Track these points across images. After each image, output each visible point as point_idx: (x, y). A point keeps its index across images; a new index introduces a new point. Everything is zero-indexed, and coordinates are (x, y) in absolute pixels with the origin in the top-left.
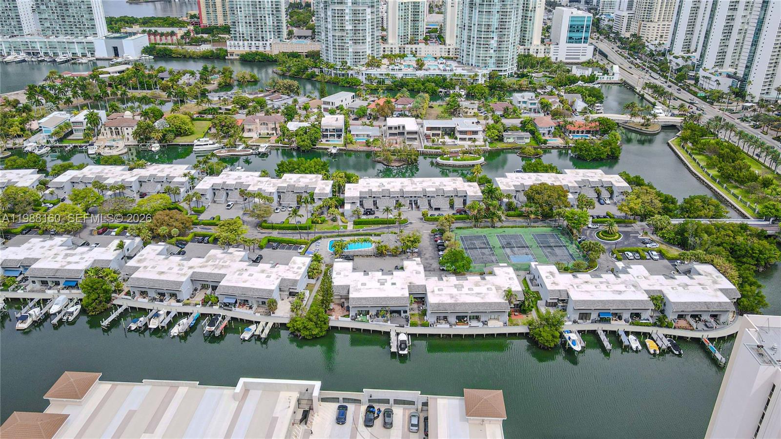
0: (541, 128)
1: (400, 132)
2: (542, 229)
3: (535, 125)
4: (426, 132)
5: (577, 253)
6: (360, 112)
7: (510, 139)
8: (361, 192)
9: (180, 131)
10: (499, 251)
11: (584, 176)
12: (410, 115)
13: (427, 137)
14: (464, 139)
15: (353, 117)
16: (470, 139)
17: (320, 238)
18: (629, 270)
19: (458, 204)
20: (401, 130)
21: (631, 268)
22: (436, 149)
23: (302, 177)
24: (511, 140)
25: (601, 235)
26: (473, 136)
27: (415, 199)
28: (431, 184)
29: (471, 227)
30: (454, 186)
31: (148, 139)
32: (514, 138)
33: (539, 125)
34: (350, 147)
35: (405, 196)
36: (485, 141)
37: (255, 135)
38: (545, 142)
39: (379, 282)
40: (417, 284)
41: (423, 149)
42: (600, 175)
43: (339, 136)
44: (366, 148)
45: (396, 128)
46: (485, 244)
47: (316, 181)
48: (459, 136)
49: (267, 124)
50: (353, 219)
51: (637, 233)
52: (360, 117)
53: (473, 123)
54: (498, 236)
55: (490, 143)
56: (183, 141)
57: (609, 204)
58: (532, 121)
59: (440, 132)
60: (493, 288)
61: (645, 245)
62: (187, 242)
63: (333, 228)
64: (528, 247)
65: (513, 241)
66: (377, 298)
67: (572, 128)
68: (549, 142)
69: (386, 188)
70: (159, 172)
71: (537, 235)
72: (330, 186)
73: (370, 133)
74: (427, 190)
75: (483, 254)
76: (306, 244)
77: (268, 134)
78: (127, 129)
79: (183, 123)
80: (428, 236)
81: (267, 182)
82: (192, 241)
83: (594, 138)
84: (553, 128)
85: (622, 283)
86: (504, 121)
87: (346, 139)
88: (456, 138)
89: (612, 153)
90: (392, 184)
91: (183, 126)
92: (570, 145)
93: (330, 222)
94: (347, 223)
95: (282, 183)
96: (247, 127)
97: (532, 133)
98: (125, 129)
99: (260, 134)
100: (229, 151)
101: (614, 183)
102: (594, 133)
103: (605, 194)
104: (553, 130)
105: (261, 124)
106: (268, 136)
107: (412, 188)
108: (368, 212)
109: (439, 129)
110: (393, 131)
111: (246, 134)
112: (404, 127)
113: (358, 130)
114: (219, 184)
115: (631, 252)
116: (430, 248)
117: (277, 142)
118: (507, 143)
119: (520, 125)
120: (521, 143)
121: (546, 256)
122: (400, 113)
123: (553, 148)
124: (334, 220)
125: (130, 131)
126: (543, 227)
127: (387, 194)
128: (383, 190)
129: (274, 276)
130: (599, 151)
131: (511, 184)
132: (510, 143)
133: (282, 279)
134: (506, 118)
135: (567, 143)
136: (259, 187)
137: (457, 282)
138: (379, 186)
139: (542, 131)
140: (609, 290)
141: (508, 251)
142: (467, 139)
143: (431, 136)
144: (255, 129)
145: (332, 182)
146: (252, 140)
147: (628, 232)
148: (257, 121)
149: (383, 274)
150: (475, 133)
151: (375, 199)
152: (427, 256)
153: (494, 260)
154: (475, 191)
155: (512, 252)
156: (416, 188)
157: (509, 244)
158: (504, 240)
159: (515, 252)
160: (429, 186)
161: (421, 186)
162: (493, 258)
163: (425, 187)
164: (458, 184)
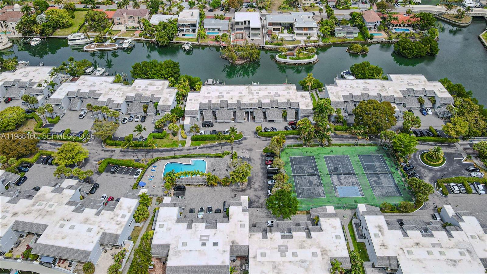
0: (368, 23)
1: (246, 26)
2: (368, 148)
3: (363, 20)
4: (268, 26)
5: (402, 183)
6: (215, 4)
7: (341, 33)
8: (201, 104)
9: (59, 25)
10: (326, 180)
11: (408, 84)
12: (256, 6)
13: (269, 33)
14: (301, 35)
15: (209, 7)
16: (306, 35)
17: (157, 160)
18: (461, 224)
19: (291, 117)
20: (247, 25)
21: (463, 221)
22: (276, 45)
23: (150, 84)
24: (342, 35)
25: (425, 159)
26: (308, 32)
27: (252, 110)
28: (267, 94)
29: (301, 145)
30: (288, 96)
31: (30, 32)
32: (344, 33)
33: (367, 20)
34: (202, 42)
35: (241, 108)
36: (319, 37)
37: (122, 28)
38: (371, 37)
39: (201, 240)
40: (240, 244)
41: (265, 45)
42: (423, 83)
43: (194, 30)
44: (215, 43)
45: (242, 23)
46: (312, 168)
47: (162, 89)
48: (296, 32)
49: (134, 18)
50: (192, 134)
51: (460, 155)
52: (215, 8)
53: (309, 17)
54: (325, 157)
55: (324, 38)
56: (61, 34)
57: (430, 115)
58: (361, 16)
59: (280, 27)
60: (318, 251)
61: (469, 173)
62: (31, 164)
63: (172, 145)
64: (354, 174)
65: (340, 165)
66: (195, 267)
67: (395, 22)
68: (375, 36)
69: (225, 99)
70: (23, 76)
71: (364, 156)
72: (174, 96)
73: (220, 27)
74: (263, 102)
75: (311, 183)
76: (142, 167)
77: (133, 27)
78: (11, 24)
79: (61, 17)
80: (260, 157)
81: (117, 90)
82: (38, 161)
83: (414, 32)
84: (379, 23)
85: (456, 246)
86: (336, 12)
87: (199, 34)
88: (294, 33)
89: (431, 51)
90: (232, 94)
91: (61, 20)
92: (393, 40)
93: (171, 136)
94: (186, 138)
95: (131, 91)
96: (116, 21)
97: (360, 27)
98: (9, 23)
99: (127, 28)
100: (98, 46)
101: (437, 93)
102: (413, 26)
103: (428, 104)
104: (378, 24)
105: (129, 17)
106: (134, 29)
107: (248, 98)
108: (207, 124)
109: (279, 24)
110: (240, 26)
111: (116, 27)
112: (249, 22)
113: (210, 24)
114: (74, 93)
115: (456, 183)
116: (261, 174)
117: (140, 36)
118: (338, 37)
119: (350, 17)
120: (350, 37)
121: (372, 187)
122: (249, 4)
123: (378, 42)
124: (175, 134)
125: (14, 25)
126: (368, 145)
127: (225, 105)
128: (222, 101)
129: (95, 228)
130: (420, 49)
131: (341, 94)
132: (340, 38)
133: (103, 233)
134: (338, 9)
135: (390, 38)
136: (109, 97)
137: (282, 241)
138: (218, 96)
139: (368, 26)
140: (442, 257)
141: (335, 178)
142: (303, 35)
143: (272, 30)
144: (123, 22)
145: (176, 90)
146: (121, 33)
147: (452, 154)
148: (125, 15)
149: (207, 227)
150: (311, 29)
151: (214, 110)
152: (256, 185)
153: (321, 192)
154: (307, 103)
155: (339, 180)
156: (253, 99)
157: (336, 169)
158: (332, 164)
159: (342, 181)
160: (264, 96)
161: (257, 97)
162: (321, 190)
163: (261, 98)
164: (291, 94)
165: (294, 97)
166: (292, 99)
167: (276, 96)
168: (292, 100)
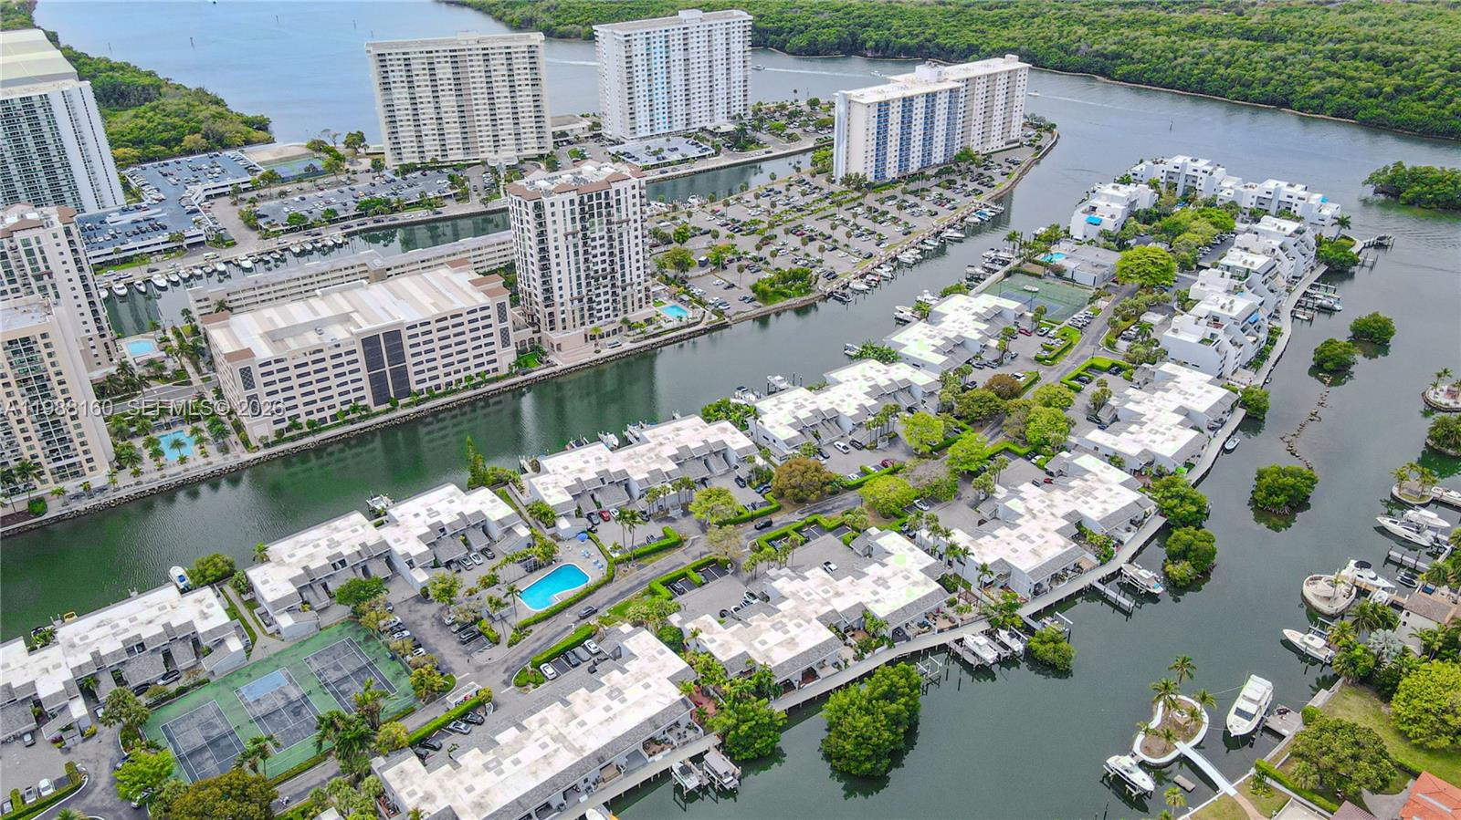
10: (310, 685)
30: (465, 777)
46: (344, 693)
60: (287, 560)
64: (258, 720)
65: (291, 724)
75: (337, 668)
80: (453, 666)
121: (220, 714)
137: (338, 550)
141: (295, 694)
152: (427, 624)
153: (313, 661)
154: (407, 782)
155: (286, 695)
156: (541, 725)
157: (297, 712)
158: (308, 717)
159: (280, 697)
160: (523, 748)
161: (535, 736)
162: (316, 666)
163: (527, 739)
164: (461, 789)
165: (449, 784)
166: (448, 775)
167: (495, 764)
168: (450, 772)
